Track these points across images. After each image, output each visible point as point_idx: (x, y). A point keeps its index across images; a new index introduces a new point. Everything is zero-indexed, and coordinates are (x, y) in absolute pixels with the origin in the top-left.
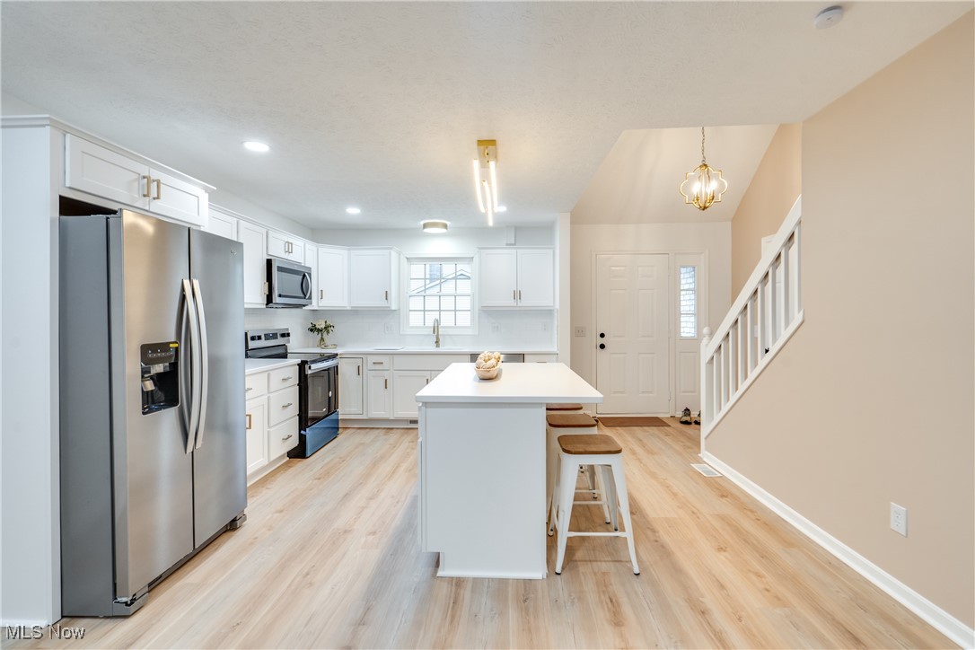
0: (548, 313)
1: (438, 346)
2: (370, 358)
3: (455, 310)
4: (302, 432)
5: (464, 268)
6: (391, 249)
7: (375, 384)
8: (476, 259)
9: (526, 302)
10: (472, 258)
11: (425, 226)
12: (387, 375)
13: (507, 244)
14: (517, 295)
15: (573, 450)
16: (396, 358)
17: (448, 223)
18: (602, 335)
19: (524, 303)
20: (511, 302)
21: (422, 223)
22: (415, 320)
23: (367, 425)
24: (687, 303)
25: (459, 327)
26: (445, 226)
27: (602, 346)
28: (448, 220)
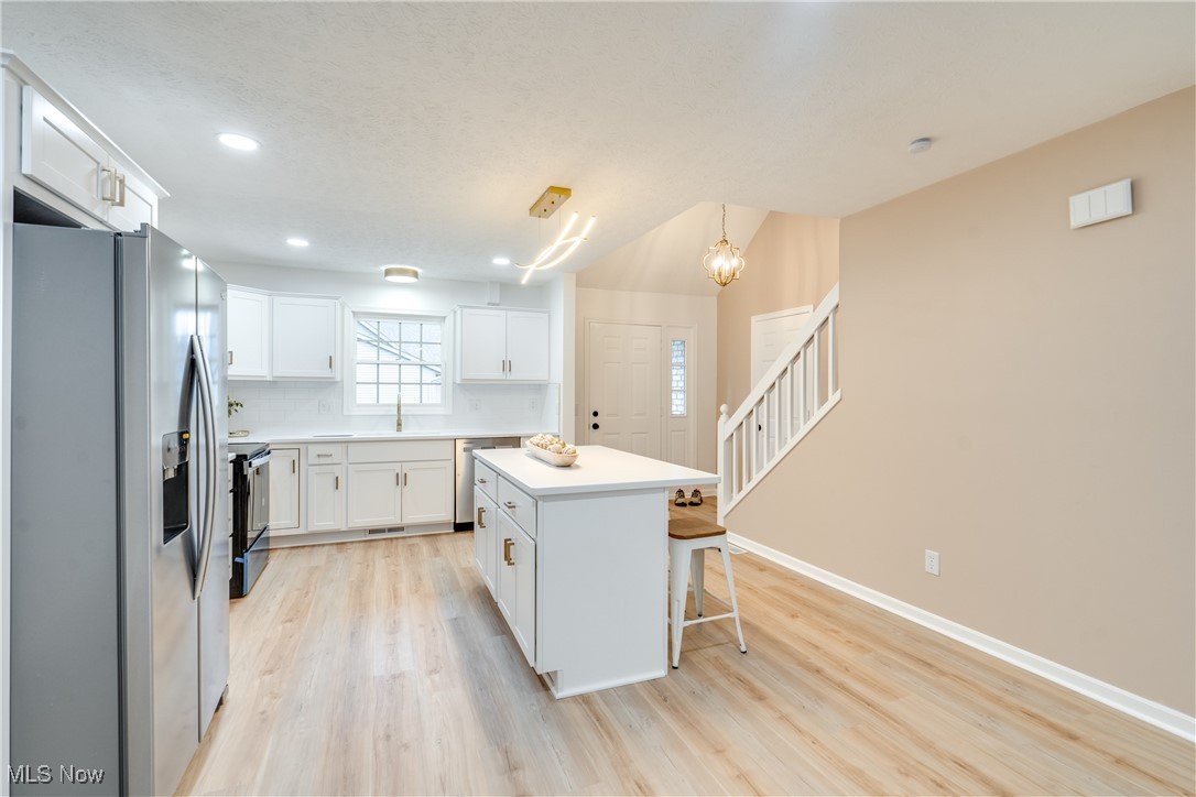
0: (539, 388)
1: (399, 430)
2: (311, 447)
3: (421, 384)
4: (238, 560)
5: (432, 331)
6: (337, 298)
7: (318, 484)
8: (449, 320)
9: (517, 375)
10: (444, 318)
11: (388, 273)
12: (338, 471)
13: (489, 304)
14: (507, 366)
15: (685, 535)
16: (351, 446)
17: (419, 271)
18: (596, 414)
19: (515, 375)
20: (497, 374)
21: (383, 268)
22: (365, 395)
23: (305, 543)
24: (678, 379)
25: (426, 405)
26: (416, 274)
27: (596, 426)
28: (421, 268)
